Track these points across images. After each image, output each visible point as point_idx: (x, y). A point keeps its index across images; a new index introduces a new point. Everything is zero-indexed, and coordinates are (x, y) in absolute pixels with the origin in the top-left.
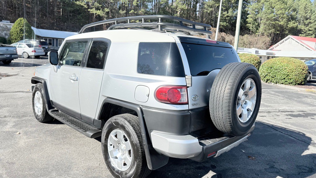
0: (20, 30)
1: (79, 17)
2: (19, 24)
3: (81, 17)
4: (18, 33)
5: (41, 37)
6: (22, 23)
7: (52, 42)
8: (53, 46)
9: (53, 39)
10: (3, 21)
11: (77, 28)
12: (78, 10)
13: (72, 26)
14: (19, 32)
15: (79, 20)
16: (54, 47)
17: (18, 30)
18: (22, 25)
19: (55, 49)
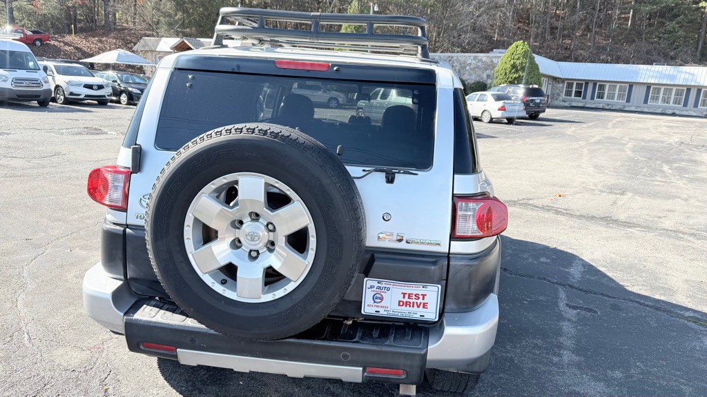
0: (512, 66)
1: (670, 25)
2: (513, 54)
3: (677, 26)
4: (506, 73)
5: (561, 79)
6: (518, 52)
7: (583, 90)
8: (584, 98)
9: (587, 82)
10: (494, 50)
11: (659, 54)
12: (672, 9)
13: (645, 50)
14: (509, 70)
15: (670, 32)
16: (586, 101)
17: (508, 66)
18: (516, 57)
19: (587, 106)
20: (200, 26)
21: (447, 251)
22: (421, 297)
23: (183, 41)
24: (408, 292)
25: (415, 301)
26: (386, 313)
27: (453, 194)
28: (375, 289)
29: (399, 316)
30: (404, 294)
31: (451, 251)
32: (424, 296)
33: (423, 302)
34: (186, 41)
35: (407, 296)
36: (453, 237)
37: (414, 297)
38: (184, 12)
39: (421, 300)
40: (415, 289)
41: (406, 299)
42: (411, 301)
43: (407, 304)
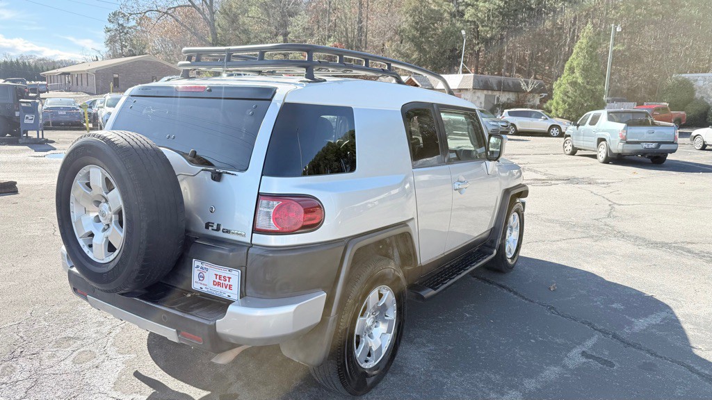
20: (435, 63)
21: (250, 242)
22: (228, 279)
23: (411, 79)
24: (219, 274)
25: (224, 282)
26: (206, 290)
27: (258, 193)
28: (199, 269)
29: (215, 294)
30: (216, 275)
31: (253, 242)
32: (229, 278)
33: (229, 283)
34: (413, 79)
35: (218, 277)
36: (255, 230)
37: (223, 279)
38: (420, 52)
39: (227, 283)
40: (224, 272)
41: (218, 280)
42: (221, 282)
43: (219, 284)
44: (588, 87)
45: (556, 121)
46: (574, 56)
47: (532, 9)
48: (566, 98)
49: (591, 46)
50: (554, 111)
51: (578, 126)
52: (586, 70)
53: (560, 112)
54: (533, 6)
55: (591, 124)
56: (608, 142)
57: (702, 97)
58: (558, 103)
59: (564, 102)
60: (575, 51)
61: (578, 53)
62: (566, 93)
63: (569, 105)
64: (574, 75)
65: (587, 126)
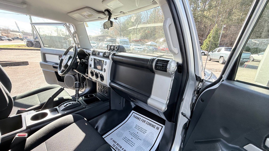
44: (214, 42)
45: (204, 51)
46: (211, 33)
47: (199, 22)
48: (207, 45)
49: (216, 31)
50: (203, 49)
51: (213, 52)
52: (214, 37)
53: (205, 49)
54: (200, 21)
55: (218, 52)
56: (224, 57)
57: (248, 46)
58: (204, 46)
59: (206, 46)
60: (211, 32)
61: (212, 33)
62: (207, 44)
63: (208, 47)
64: (210, 39)
65: (216, 52)
